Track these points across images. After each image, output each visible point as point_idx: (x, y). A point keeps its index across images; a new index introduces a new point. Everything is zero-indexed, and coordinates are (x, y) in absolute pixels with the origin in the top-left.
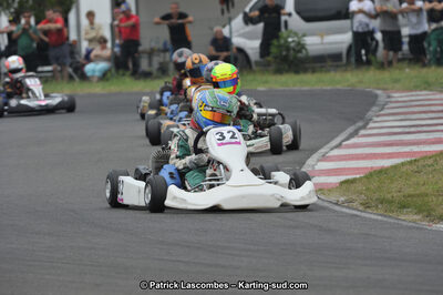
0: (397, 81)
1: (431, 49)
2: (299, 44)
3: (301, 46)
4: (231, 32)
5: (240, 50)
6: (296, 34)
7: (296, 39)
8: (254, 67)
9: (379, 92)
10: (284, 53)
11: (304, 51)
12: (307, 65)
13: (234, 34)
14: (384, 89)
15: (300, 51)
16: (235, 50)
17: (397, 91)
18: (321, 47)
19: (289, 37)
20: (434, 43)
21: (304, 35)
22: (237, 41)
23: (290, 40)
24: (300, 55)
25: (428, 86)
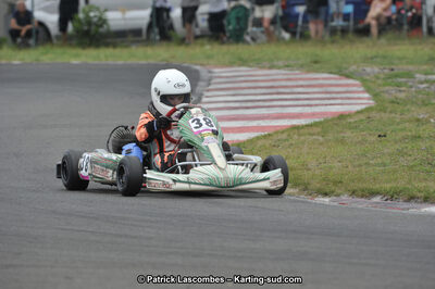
0: (209, 57)
1: (231, 27)
2: (100, 19)
3: (103, 21)
4: (33, 6)
5: (41, 24)
6: (98, 9)
7: (97, 14)
8: (55, 41)
9: (198, 67)
10: (86, 28)
11: (105, 26)
12: (109, 40)
13: (36, 7)
14: (201, 65)
15: (101, 26)
16: (36, 24)
17: (216, 66)
18: (122, 22)
19: (91, 11)
20: (233, 22)
21: (106, 10)
22: (39, 15)
23: (92, 14)
24: (101, 30)
25: (243, 62)
